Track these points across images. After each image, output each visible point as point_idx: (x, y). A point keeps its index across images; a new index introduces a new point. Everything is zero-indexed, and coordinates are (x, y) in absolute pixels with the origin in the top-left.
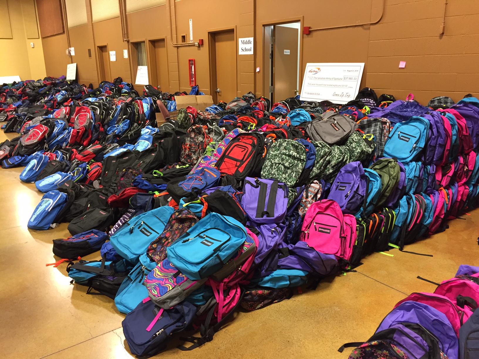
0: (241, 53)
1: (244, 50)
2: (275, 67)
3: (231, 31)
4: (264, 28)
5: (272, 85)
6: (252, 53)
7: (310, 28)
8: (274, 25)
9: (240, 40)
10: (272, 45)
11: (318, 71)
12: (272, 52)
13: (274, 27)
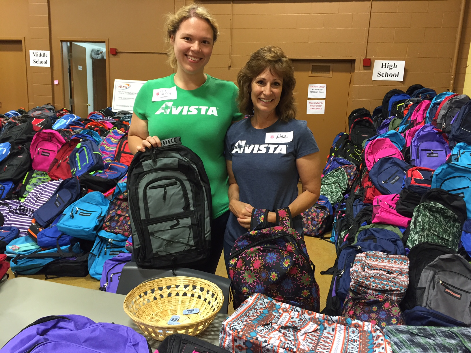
0: (32, 64)
1: (38, 62)
2: (73, 80)
3: (19, 42)
4: (62, 43)
5: (71, 97)
6: (48, 65)
7: (116, 49)
8: (71, 42)
9: (31, 52)
10: (69, 60)
11: (128, 87)
12: (70, 66)
13: (71, 44)
